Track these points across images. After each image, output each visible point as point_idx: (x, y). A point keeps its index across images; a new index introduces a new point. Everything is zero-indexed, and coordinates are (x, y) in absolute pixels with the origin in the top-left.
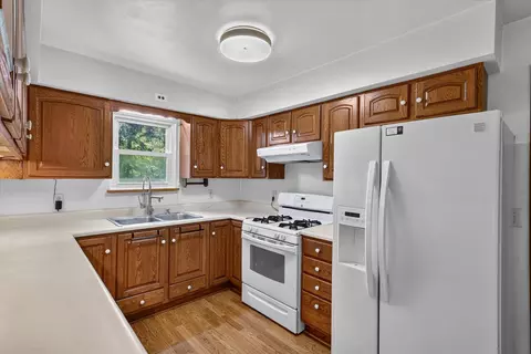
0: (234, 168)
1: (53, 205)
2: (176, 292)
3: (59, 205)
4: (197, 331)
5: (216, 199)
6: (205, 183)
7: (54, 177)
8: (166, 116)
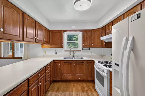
0: (96, 44)
1: (55, 53)
2: (76, 79)
3: (56, 53)
4: (77, 91)
5: (93, 54)
6: (89, 49)
7: (55, 48)
8: (76, 31)
